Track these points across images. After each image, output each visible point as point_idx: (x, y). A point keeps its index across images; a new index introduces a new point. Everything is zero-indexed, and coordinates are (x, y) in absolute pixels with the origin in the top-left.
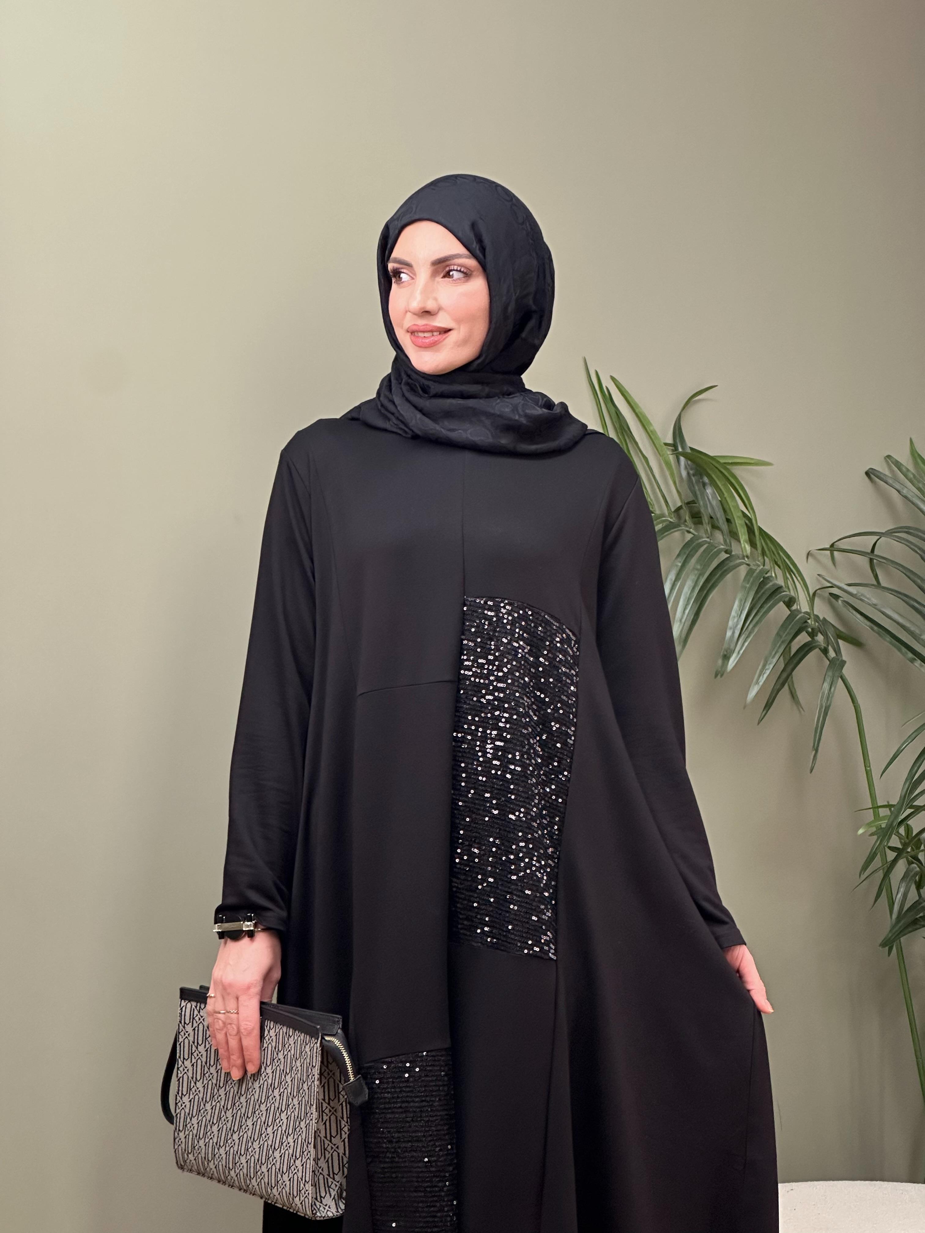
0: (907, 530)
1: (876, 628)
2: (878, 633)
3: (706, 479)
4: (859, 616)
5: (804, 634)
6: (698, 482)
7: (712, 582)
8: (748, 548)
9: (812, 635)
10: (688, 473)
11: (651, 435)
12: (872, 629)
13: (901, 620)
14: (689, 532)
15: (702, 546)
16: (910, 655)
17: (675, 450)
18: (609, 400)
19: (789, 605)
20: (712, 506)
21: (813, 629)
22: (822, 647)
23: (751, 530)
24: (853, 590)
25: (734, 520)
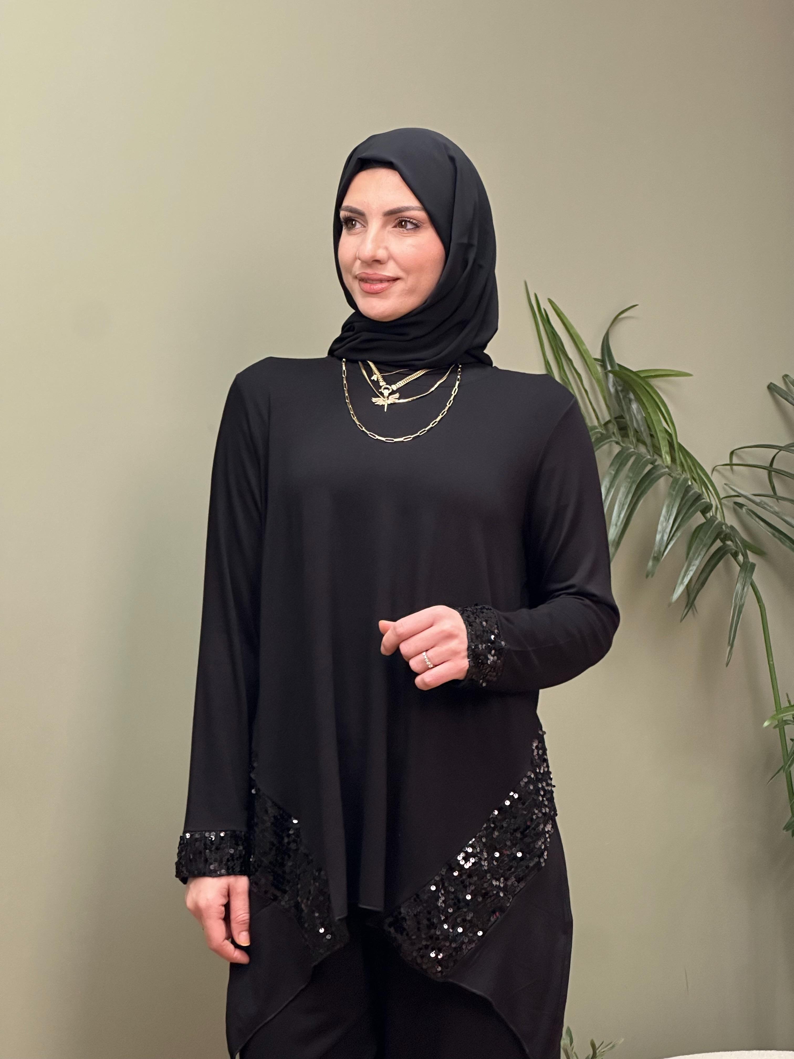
1: (777, 534)
2: (778, 539)
3: (632, 396)
4: (762, 523)
5: (718, 539)
6: (625, 397)
7: (642, 489)
8: (668, 459)
9: (723, 541)
10: (616, 391)
12: (774, 535)
14: (617, 443)
17: (604, 366)
18: (547, 321)
19: (704, 512)
20: (637, 421)
21: (726, 535)
22: (733, 551)
23: (671, 445)
24: (757, 499)
25: (657, 434)
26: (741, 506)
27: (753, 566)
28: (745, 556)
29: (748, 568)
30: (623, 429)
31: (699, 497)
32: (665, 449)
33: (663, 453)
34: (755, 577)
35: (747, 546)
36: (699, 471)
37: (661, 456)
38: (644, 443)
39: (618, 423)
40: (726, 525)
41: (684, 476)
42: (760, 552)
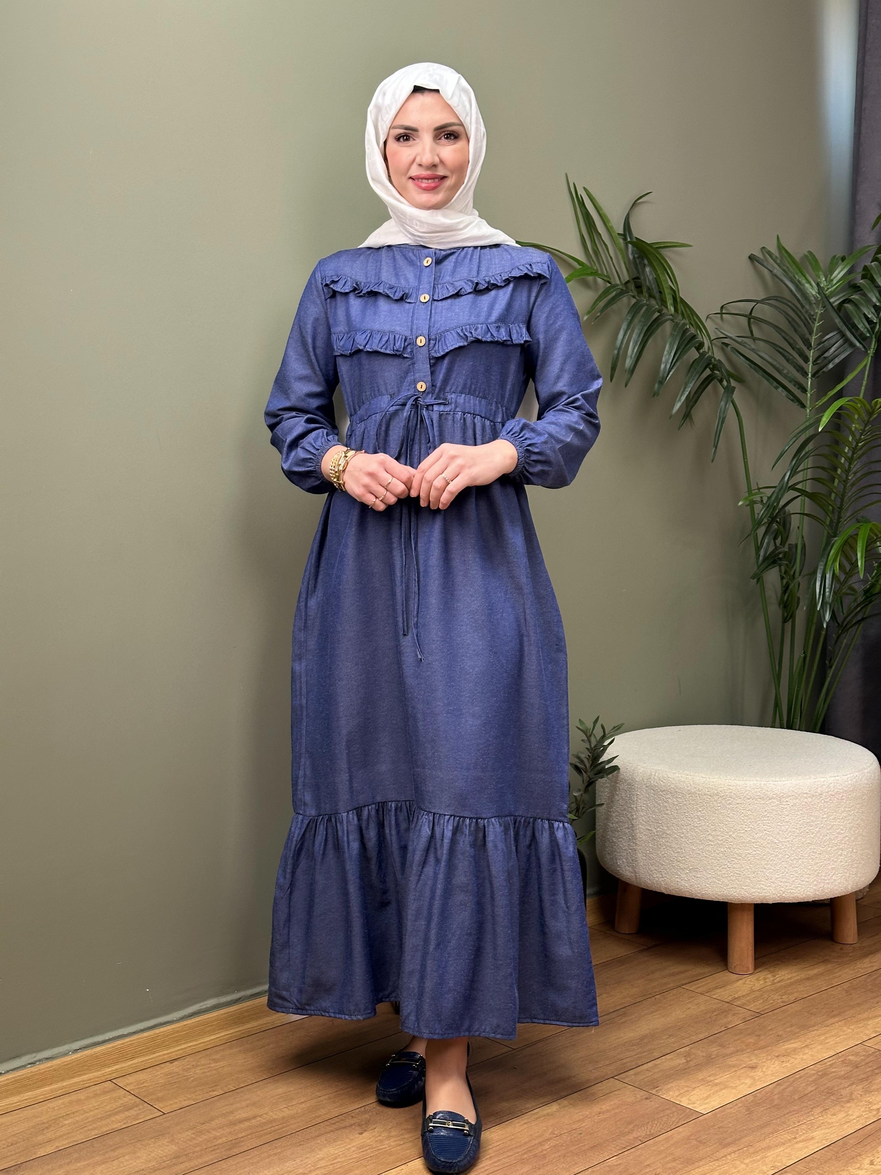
0: (776, 298)
1: (753, 366)
2: (755, 370)
3: (646, 262)
4: (742, 357)
5: (708, 369)
6: (640, 263)
7: (651, 331)
8: (672, 309)
9: (712, 370)
10: (634, 258)
11: (609, 229)
12: (751, 367)
13: (770, 360)
14: (634, 297)
15: (644, 306)
16: (775, 384)
17: (625, 239)
18: (582, 204)
19: (698, 349)
20: (649, 279)
21: (714, 365)
22: (719, 378)
23: (675, 299)
24: (739, 340)
25: (664, 291)
26: (727, 345)
27: (734, 389)
28: (728, 382)
29: (729, 390)
30: (639, 287)
31: (694, 337)
32: (670, 302)
33: (668, 304)
34: (734, 396)
35: (730, 375)
36: (695, 318)
37: (667, 307)
38: (654, 298)
39: (635, 283)
40: (715, 359)
41: (683, 321)
42: (740, 380)
